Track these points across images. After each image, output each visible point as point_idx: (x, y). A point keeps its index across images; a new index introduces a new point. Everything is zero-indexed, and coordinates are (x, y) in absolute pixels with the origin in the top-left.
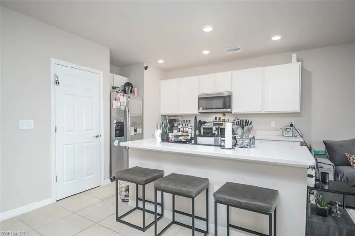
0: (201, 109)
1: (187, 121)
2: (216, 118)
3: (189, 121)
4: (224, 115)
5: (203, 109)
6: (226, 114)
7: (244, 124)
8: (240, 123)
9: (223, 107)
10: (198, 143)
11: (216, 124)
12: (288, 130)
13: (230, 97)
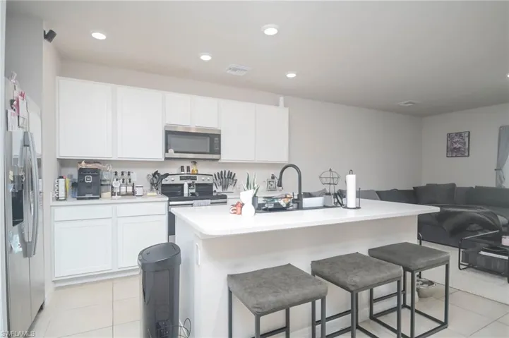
0: (171, 151)
1: (123, 174)
2: (182, 167)
3: (129, 174)
4: (195, 163)
5: (175, 152)
6: (199, 163)
7: (226, 176)
8: (221, 176)
9: (208, 151)
10: (304, 206)
11: (187, 178)
12: (271, 183)
13: (219, 136)
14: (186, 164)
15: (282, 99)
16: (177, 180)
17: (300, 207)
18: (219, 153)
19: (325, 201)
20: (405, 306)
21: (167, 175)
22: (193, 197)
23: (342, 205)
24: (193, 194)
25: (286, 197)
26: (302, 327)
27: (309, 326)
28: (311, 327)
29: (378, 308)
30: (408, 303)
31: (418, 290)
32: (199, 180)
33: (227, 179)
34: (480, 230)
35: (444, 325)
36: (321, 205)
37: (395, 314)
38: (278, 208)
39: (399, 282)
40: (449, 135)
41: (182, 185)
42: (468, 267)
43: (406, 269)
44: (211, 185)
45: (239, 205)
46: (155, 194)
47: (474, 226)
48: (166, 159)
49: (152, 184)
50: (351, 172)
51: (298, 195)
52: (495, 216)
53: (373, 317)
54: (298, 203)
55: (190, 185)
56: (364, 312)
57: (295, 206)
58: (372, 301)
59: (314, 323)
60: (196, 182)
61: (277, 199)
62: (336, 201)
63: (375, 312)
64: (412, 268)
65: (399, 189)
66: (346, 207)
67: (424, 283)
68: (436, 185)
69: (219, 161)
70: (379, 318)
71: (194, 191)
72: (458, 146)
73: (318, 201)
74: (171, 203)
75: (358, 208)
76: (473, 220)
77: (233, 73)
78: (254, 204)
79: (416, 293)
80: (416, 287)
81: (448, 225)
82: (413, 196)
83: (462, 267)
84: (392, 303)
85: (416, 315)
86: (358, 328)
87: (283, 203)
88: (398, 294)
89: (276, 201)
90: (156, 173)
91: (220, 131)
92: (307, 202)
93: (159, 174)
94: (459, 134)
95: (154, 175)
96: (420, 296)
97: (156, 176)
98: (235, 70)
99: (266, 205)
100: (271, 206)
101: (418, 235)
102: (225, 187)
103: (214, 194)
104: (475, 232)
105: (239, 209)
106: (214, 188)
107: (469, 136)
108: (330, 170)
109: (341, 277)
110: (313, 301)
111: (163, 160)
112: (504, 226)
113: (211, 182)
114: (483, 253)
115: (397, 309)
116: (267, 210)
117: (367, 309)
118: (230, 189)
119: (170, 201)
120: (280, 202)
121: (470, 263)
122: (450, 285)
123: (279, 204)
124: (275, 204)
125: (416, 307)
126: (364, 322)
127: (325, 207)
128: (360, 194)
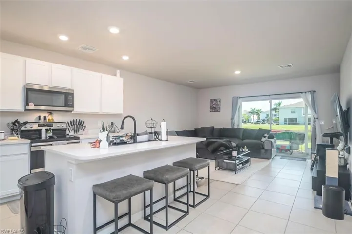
0: (31, 104)
2: (40, 117)
5: (35, 105)
7: (77, 124)
8: (72, 123)
9: (64, 105)
10: (138, 141)
11: (44, 125)
12: (112, 128)
13: (72, 94)
14: (42, 115)
15: (118, 72)
16: (35, 127)
17: (135, 142)
18: (72, 106)
19: (150, 137)
20: (191, 191)
21: (26, 123)
22: (51, 139)
23: (158, 139)
24: (50, 137)
25: (127, 136)
26: (139, 211)
27: (142, 210)
28: (143, 211)
29: (178, 194)
30: (192, 190)
31: (197, 182)
32: (54, 127)
33: (79, 125)
34: (224, 150)
35: (208, 197)
36: (147, 140)
37: (186, 196)
38: (123, 143)
39: (188, 176)
40: (211, 100)
41: (41, 131)
42: (220, 168)
43: (191, 170)
44: (65, 130)
45: (98, 141)
46: (16, 138)
47: (222, 148)
48: (26, 110)
49: (13, 130)
50: (163, 120)
51: (134, 134)
52: (230, 142)
53: (176, 200)
54: (134, 139)
55: (47, 130)
56: (171, 198)
57: (132, 141)
58: (175, 191)
59: (145, 207)
60: (52, 128)
61: (121, 137)
62: (155, 137)
63: (176, 197)
64: (193, 169)
65: (188, 130)
66: (161, 140)
67: (199, 178)
68: (206, 127)
69: (72, 112)
70: (179, 200)
71: (51, 135)
72: (215, 106)
73: (146, 137)
74: (33, 144)
75: (167, 140)
76: (222, 145)
77: (84, 51)
78: (107, 140)
79: (196, 184)
80: (195, 181)
81: (211, 148)
82: (194, 133)
83: (217, 169)
84: (185, 190)
85: (196, 194)
86: (169, 206)
87: (125, 139)
88: (187, 185)
89: (121, 139)
90: (16, 121)
91: (73, 90)
92: (139, 138)
93: (18, 123)
94: (216, 100)
95: (14, 123)
96: (197, 186)
97: (16, 124)
98: (86, 49)
99: (115, 141)
100: (118, 141)
101: (197, 154)
102: (76, 131)
103: (67, 137)
104: (222, 151)
105: (98, 144)
106: (68, 132)
107: (220, 101)
108: (152, 119)
109: (160, 178)
110: (144, 191)
111: (24, 111)
112: (235, 147)
113: (65, 127)
114: (225, 161)
115: (187, 194)
116: (115, 144)
117: (173, 196)
118: (80, 132)
119: (31, 143)
120: (123, 139)
121: (220, 167)
122: (210, 178)
123: (123, 140)
124: (120, 140)
125: (196, 191)
126: (171, 203)
127: (149, 140)
128: (169, 133)
